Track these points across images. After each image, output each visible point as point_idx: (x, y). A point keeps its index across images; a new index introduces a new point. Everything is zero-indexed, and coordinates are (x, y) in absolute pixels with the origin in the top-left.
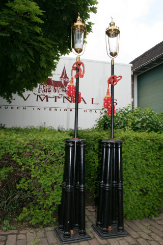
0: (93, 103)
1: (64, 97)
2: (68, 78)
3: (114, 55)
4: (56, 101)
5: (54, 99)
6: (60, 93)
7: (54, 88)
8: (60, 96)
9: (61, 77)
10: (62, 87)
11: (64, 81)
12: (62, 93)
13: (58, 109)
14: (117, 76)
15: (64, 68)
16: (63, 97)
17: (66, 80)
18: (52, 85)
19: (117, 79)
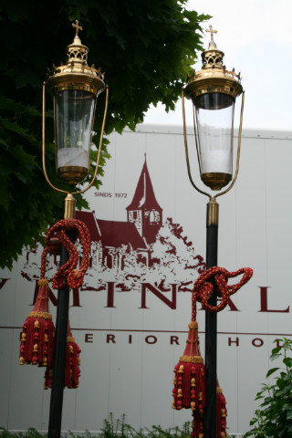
0: (264, 308)
1: (146, 286)
2: (160, 210)
3: (218, 181)
4: (110, 304)
5: (105, 293)
6: (129, 270)
7: (105, 253)
8: (128, 284)
9: (133, 206)
10: (137, 244)
11: (146, 220)
12: (137, 269)
13: (121, 338)
14: (231, 270)
15: (145, 169)
16: (139, 284)
17: (153, 216)
18: (95, 238)
19: (232, 282)
